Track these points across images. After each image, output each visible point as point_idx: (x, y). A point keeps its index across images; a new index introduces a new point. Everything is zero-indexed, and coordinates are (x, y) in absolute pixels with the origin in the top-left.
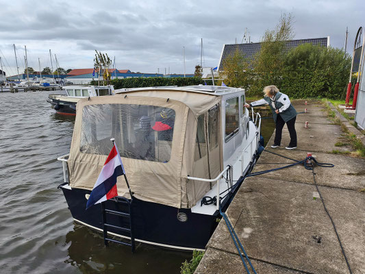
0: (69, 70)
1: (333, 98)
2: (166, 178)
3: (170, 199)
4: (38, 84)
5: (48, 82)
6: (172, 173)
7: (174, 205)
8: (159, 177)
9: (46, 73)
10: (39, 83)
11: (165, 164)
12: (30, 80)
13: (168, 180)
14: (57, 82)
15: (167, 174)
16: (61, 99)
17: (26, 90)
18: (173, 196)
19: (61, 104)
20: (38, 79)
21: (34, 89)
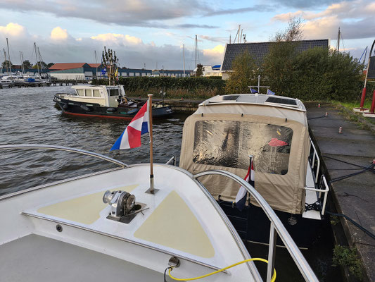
0: (51, 65)
1: (341, 100)
2: (284, 188)
3: (287, 206)
4: (22, 80)
5: (33, 78)
6: (290, 184)
7: (289, 211)
8: (277, 188)
9: (26, 66)
10: (22, 78)
11: (283, 176)
12: (12, 75)
13: (286, 190)
14: (43, 78)
15: (285, 184)
16: (70, 99)
17: (10, 86)
18: (288, 204)
19: (70, 104)
20: (21, 74)
21: (19, 85)
